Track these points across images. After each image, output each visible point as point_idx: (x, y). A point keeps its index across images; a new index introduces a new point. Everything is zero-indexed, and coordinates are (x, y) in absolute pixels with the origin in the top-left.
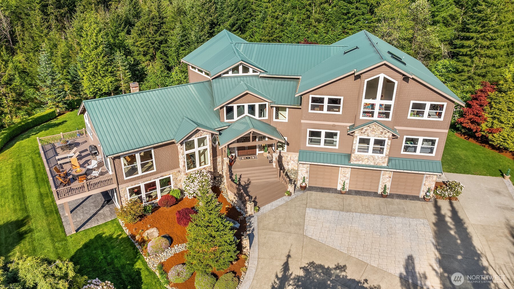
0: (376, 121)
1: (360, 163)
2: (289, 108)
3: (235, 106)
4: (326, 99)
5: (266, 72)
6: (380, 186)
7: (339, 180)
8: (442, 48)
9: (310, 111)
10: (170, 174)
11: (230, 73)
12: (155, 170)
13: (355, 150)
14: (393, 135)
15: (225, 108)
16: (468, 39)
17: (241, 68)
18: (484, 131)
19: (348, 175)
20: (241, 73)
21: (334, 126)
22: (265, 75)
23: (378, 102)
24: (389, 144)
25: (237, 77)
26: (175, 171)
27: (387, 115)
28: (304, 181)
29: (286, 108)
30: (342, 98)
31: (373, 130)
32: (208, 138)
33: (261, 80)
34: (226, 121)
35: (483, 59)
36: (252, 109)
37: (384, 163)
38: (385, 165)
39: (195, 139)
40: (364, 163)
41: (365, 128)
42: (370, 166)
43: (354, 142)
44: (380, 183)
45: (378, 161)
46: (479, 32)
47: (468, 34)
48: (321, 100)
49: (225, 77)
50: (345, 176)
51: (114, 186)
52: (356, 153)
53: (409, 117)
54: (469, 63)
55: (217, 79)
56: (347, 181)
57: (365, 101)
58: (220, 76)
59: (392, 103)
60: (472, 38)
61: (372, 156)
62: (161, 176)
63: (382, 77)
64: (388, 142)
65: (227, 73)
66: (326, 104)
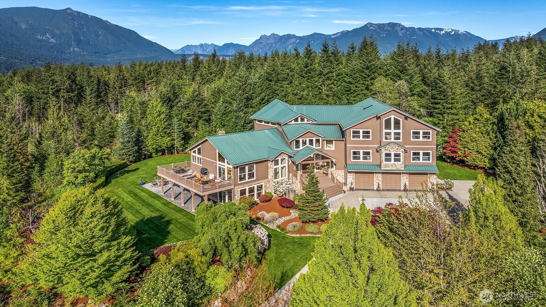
0: (393, 142)
1: (387, 168)
2: (335, 140)
3: (301, 140)
4: (361, 131)
5: (316, 121)
6: (402, 185)
7: (375, 183)
8: (422, 111)
9: (352, 139)
10: (263, 182)
11: (293, 122)
12: (255, 179)
13: (383, 160)
14: (405, 150)
15: (295, 141)
16: (437, 103)
17: (299, 119)
18: (461, 156)
19: (380, 179)
20: (299, 122)
21: (368, 147)
22: (315, 123)
23: (393, 131)
24: (403, 155)
25: (297, 124)
26: (266, 180)
27: (399, 139)
28: (352, 184)
29: (332, 141)
30: (371, 130)
31: (392, 148)
32: (286, 159)
33: (313, 125)
34: (295, 149)
35: (450, 116)
36: (311, 141)
37: (402, 168)
38: (403, 169)
39: (279, 159)
40: (390, 169)
41: (388, 147)
42: (394, 170)
43: (382, 156)
44: (402, 183)
45: (398, 167)
46: (443, 99)
47: (436, 101)
48: (358, 132)
49: (290, 124)
50: (378, 180)
51: (232, 187)
52: (384, 162)
53: (412, 140)
54: (441, 118)
55: (285, 125)
56: (380, 183)
57: (385, 131)
58: (287, 123)
59: (401, 131)
60: (440, 103)
61: (394, 164)
62: (258, 183)
63: (392, 117)
64: (402, 154)
65: (291, 121)
66: (361, 134)
